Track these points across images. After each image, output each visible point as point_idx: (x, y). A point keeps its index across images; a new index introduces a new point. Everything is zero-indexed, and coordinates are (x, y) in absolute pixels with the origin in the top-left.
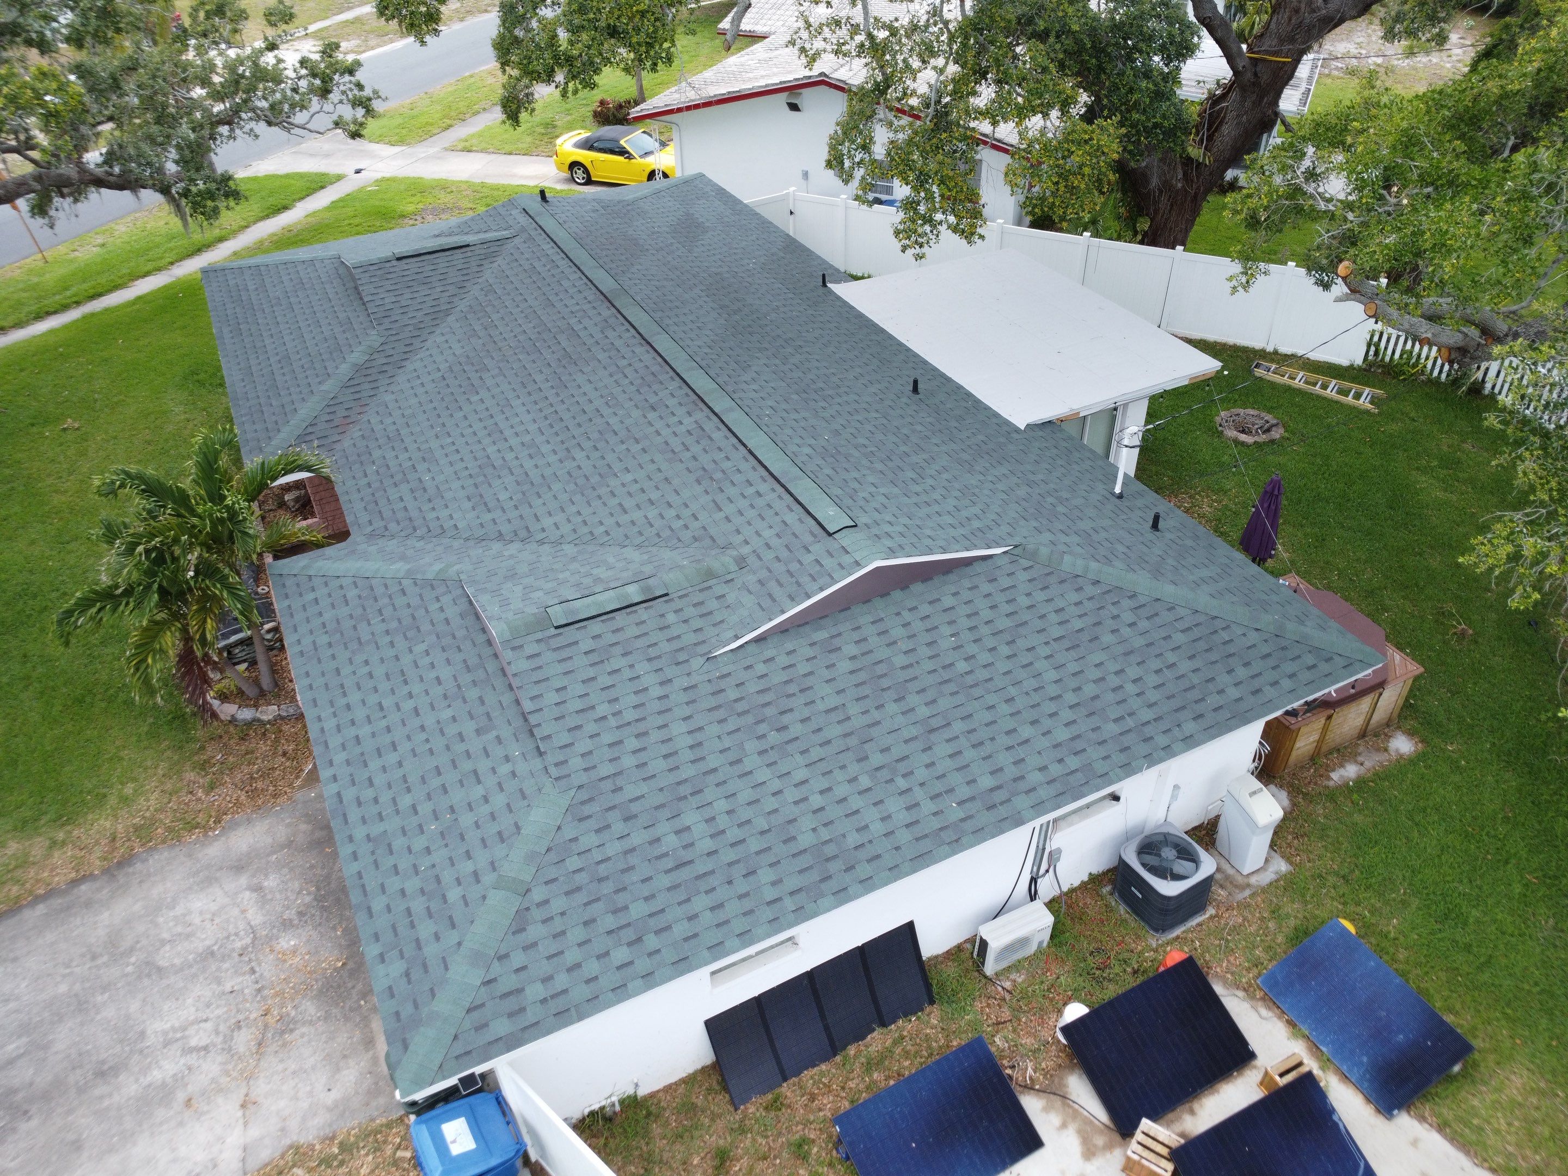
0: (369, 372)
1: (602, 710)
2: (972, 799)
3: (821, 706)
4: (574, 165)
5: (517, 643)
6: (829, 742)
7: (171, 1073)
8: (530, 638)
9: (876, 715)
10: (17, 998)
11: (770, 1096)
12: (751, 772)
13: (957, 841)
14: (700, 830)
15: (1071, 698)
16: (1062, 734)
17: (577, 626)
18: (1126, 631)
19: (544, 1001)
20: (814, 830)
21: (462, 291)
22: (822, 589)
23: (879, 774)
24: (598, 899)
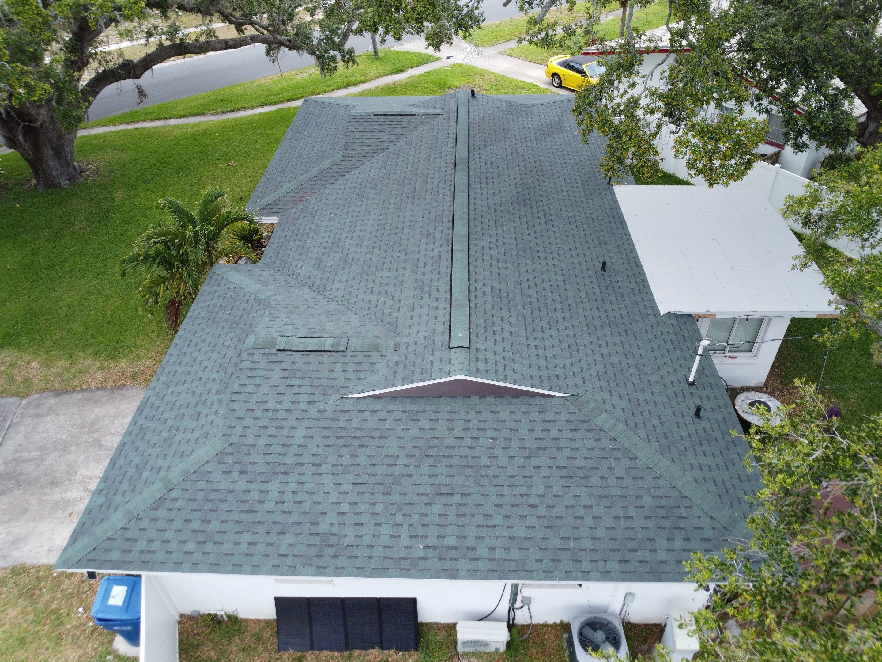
0: (326, 174)
1: (270, 405)
2: (435, 548)
4: (555, 75)
5: (253, 351)
8: (260, 351)
11: (299, 654)
14: (273, 495)
17: (288, 353)
21: (398, 140)
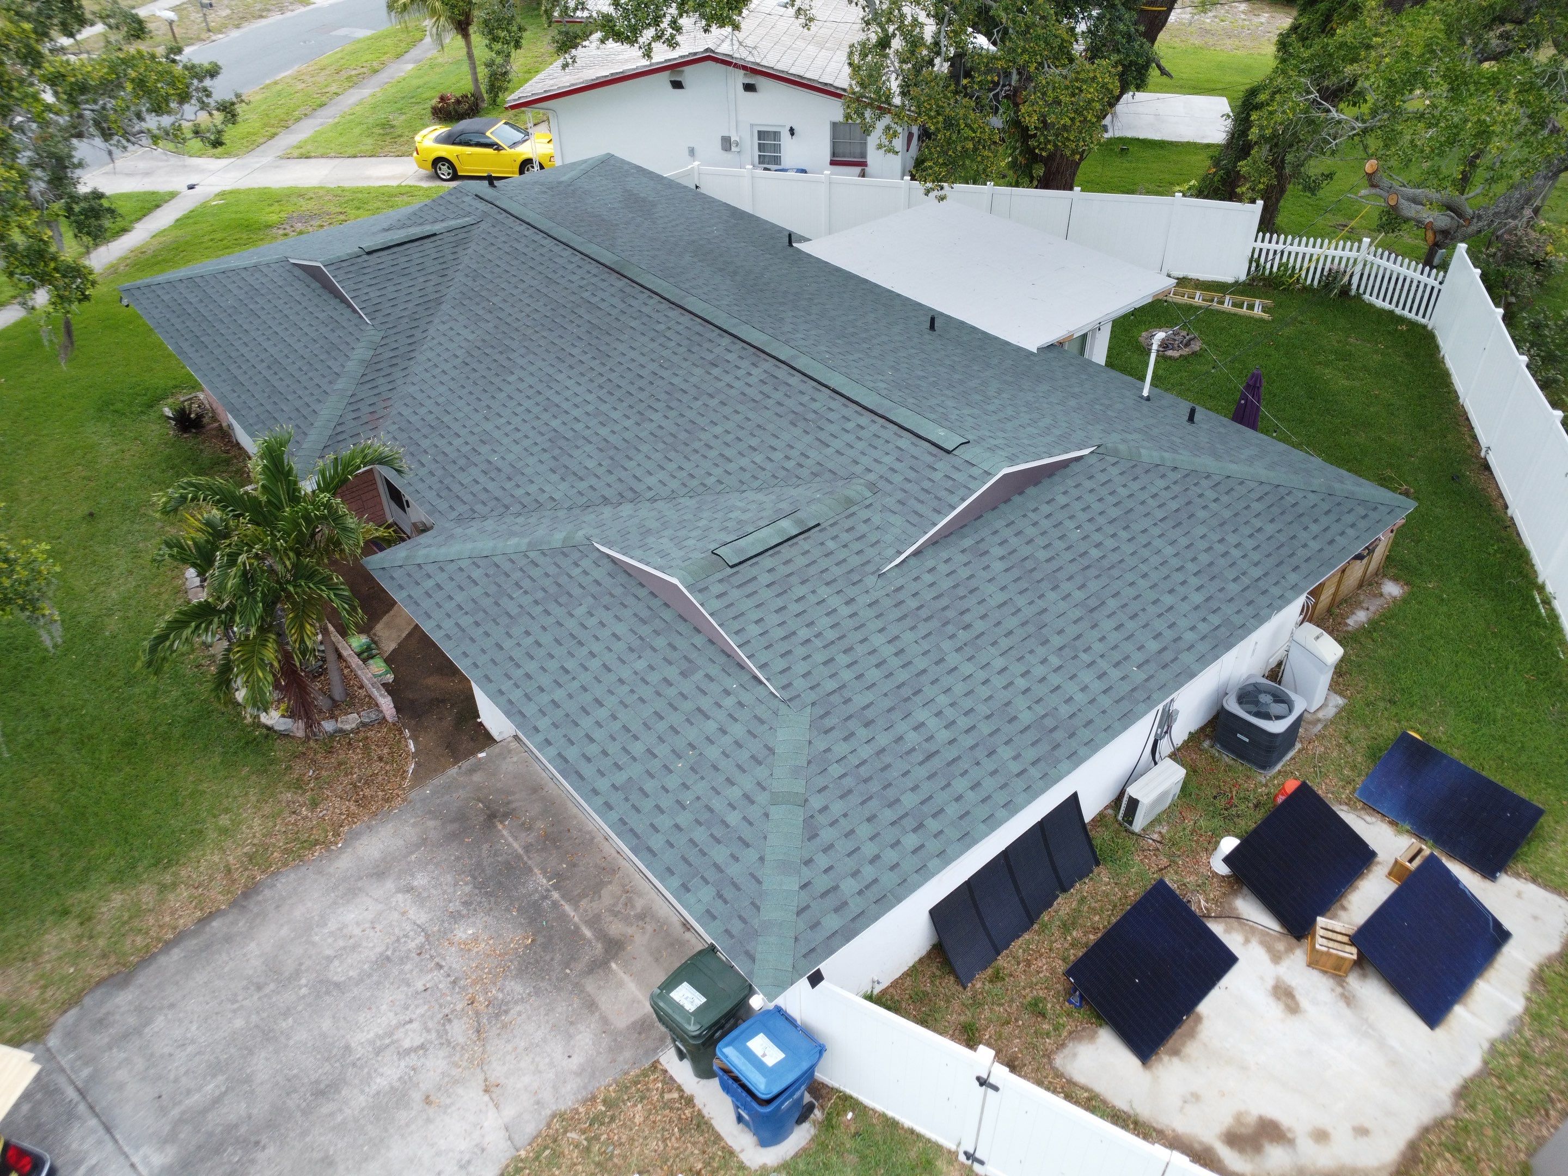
0: (379, 366)
1: (804, 633)
2: (1147, 661)
3: (993, 603)
4: (438, 161)
5: (701, 585)
6: (1011, 632)
7: (396, 1077)
8: (711, 579)
9: (1041, 604)
10: (193, 1041)
11: (990, 971)
12: (956, 668)
13: (1148, 698)
15: (1192, 567)
16: (1197, 598)
17: (750, 562)
18: (1213, 506)
19: (860, 893)
20: (1029, 708)
21: (446, 279)
22: (963, 500)
23: (1064, 653)
24: (871, 798)
